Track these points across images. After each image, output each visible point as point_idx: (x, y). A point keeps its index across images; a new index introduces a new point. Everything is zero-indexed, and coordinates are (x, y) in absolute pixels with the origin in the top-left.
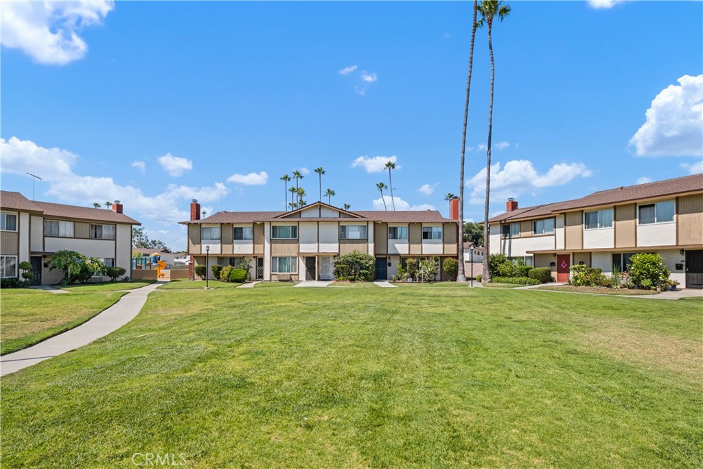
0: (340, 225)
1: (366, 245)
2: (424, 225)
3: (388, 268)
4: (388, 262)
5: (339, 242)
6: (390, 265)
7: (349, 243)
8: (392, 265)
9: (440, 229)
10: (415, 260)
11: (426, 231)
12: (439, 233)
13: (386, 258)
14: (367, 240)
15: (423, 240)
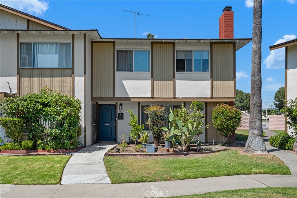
0: (21, 41)
1: (70, 79)
2: (177, 48)
3: (119, 121)
4: (119, 112)
5: (19, 73)
6: (121, 117)
7: (38, 76)
8: (125, 116)
9: (206, 56)
10: (163, 109)
11: (182, 57)
12: (205, 61)
13: (115, 106)
14: (73, 69)
15: (177, 74)
